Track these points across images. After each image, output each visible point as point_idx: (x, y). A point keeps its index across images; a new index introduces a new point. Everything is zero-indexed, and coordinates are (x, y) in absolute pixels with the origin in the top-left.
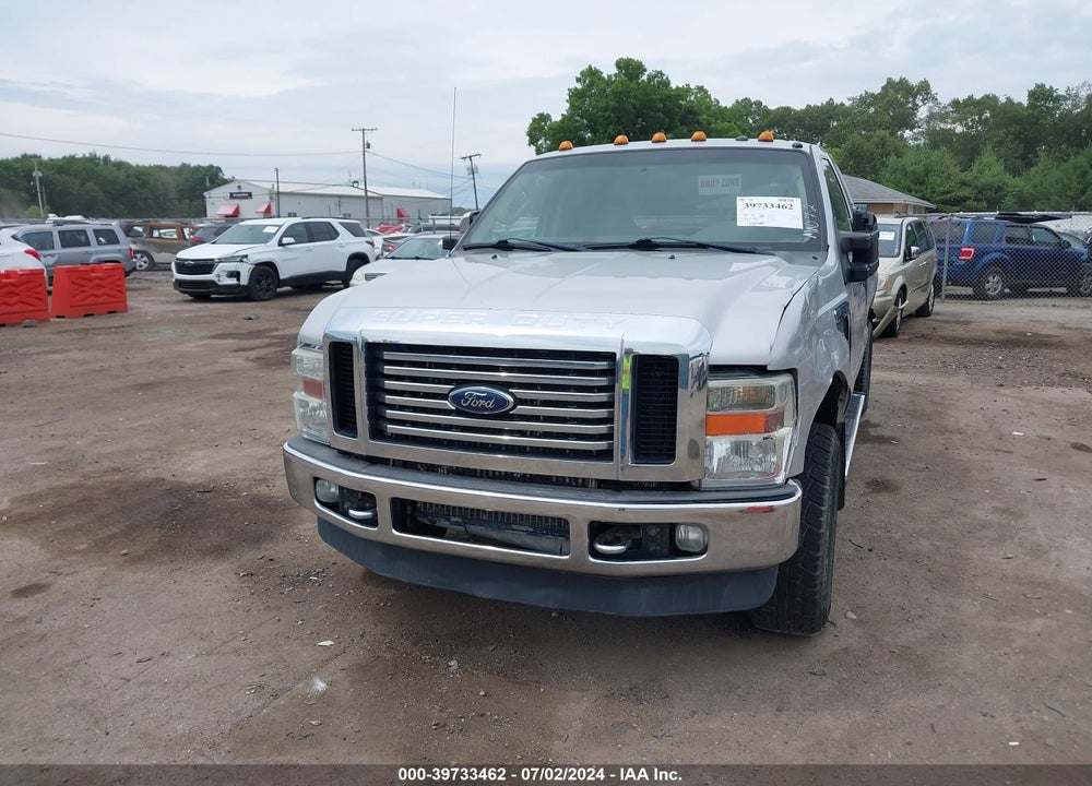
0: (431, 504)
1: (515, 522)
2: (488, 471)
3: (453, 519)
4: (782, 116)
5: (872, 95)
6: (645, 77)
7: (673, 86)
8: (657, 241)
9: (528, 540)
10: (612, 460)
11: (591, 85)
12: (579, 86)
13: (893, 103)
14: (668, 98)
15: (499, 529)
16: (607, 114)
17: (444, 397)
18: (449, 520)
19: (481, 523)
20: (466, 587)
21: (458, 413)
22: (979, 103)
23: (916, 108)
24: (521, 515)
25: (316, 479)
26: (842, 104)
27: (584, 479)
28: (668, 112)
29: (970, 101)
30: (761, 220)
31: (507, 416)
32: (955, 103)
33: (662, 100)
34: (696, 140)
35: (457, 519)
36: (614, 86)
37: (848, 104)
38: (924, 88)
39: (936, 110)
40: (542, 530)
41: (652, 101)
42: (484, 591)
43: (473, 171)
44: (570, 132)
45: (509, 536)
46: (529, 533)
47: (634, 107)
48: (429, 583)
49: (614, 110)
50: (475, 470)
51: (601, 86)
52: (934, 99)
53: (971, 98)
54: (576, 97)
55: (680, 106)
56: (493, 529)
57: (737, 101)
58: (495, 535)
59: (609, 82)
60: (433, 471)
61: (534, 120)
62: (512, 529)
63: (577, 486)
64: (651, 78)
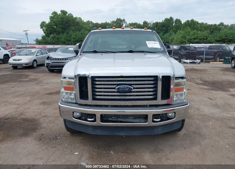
0: (106, 115)
1: (129, 117)
2: (122, 105)
3: (113, 118)
4: (97, 25)
5: (114, 21)
6: (67, 15)
7: (74, 17)
8: (133, 51)
9: (133, 120)
10: (157, 100)
11: (55, 15)
12: (52, 16)
13: (118, 23)
14: (73, 19)
15: (125, 119)
16: (59, 22)
17: (114, 88)
18: (112, 118)
19: (121, 118)
20: (117, 134)
21: (118, 92)
22: (134, 24)
23: (123, 24)
24: (131, 115)
25: (73, 112)
26: (109, 23)
27: (146, 105)
28: (73, 23)
29: (132, 24)
30: (152, 46)
31: (131, 92)
32: (130, 24)
33: (72, 20)
34: (131, 29)
35: (114, 118)
36: (61, 16)
37: (110, 23)
38: (124, 20)
39: (127, 25)
40: (136, 118)
41: (69, 20)
42: (122, 134)
43: (27, 34)
44: (51, 26)
45: (127, 120)
46: (133, 119)
47: (66, 21)
48: (107, 134)
49: (61, 21)
50: (118, 105)
51: (58, 16)
52: (126, 23)
53: (132, 23)
54: (51, 18)
55: (76, 22)
56: (124, 119)
57: (87, 21)
58: (124, 120)
59: (59, 15)
60: (107, 107)
61: (42, 23)
62: (129, 118)
63: (145, 107)
64: (69, 15)
